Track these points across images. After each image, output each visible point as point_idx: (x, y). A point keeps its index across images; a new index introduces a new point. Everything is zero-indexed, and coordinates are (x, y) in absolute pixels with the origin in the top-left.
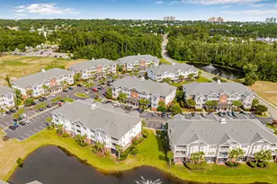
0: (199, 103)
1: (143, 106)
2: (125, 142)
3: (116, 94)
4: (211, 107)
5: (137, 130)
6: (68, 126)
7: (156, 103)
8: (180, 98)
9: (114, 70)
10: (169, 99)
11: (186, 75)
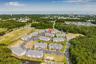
0: (58, 37)
1: (50, 37)
2: (48, 40)
3: (46, 35)
4: (59, 37)
5: (49, 39)
6: (41, 39)
7: (51, 37)
8: (55, 36)
9: (44, 31)
10: (53, 36)
11: (57, 32)
